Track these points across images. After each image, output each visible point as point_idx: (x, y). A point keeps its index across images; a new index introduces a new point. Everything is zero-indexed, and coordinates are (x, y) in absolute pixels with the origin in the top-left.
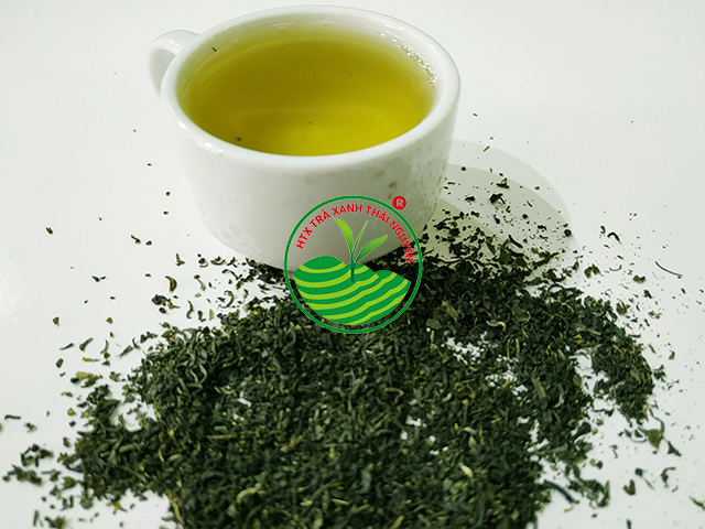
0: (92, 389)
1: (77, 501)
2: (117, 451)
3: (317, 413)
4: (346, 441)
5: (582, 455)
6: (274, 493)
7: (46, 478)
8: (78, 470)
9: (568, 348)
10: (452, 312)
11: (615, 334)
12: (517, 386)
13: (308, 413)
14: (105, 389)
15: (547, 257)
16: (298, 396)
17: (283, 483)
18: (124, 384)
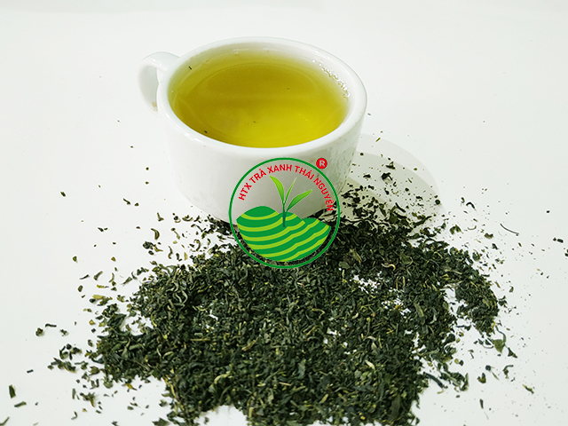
0: (105, 307)
1: (101, 383)
2: (128, 348)
3: (265, 325)
4: (287, 344)
5: (449, 356)
6: (239, 378)
7: (78, 367)
8: (101, 362)
9: (439, 283)
10: (357, 257)
11: (471, 274)
12: (404, 309)
13: (259, 325)
14: (115, 306)
15: (423, 219)
16: (251, 313)
17: (245, 371)
18: (128, 303)
